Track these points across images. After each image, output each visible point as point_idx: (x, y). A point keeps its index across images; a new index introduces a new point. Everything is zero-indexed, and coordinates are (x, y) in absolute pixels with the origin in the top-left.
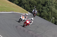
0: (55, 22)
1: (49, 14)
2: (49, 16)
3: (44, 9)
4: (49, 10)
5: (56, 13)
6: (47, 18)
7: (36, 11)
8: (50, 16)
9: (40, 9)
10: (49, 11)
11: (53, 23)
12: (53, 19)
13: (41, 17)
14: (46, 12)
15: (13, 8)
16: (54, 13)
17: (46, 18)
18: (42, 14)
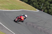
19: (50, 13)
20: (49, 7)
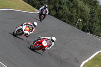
0: (84, 27)
1: (72, 12)
2: (72, 17)
3: (64, 4)
4: (72, 5)
5: (84, 11)
6: (70, 20)
7: (47, 9)
8: (75, 16)
9: (57, 3)
10: (72, 7)
11: (79, 29)
12: (79, 21)
13: (59, 18)
14: (68, 10)
15: (9, 2)
16: (82, 10)
17: (67, 20)
18: (60, 12)
19: (61, 17)
20: (59, 5)
